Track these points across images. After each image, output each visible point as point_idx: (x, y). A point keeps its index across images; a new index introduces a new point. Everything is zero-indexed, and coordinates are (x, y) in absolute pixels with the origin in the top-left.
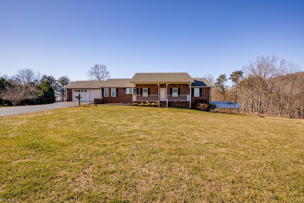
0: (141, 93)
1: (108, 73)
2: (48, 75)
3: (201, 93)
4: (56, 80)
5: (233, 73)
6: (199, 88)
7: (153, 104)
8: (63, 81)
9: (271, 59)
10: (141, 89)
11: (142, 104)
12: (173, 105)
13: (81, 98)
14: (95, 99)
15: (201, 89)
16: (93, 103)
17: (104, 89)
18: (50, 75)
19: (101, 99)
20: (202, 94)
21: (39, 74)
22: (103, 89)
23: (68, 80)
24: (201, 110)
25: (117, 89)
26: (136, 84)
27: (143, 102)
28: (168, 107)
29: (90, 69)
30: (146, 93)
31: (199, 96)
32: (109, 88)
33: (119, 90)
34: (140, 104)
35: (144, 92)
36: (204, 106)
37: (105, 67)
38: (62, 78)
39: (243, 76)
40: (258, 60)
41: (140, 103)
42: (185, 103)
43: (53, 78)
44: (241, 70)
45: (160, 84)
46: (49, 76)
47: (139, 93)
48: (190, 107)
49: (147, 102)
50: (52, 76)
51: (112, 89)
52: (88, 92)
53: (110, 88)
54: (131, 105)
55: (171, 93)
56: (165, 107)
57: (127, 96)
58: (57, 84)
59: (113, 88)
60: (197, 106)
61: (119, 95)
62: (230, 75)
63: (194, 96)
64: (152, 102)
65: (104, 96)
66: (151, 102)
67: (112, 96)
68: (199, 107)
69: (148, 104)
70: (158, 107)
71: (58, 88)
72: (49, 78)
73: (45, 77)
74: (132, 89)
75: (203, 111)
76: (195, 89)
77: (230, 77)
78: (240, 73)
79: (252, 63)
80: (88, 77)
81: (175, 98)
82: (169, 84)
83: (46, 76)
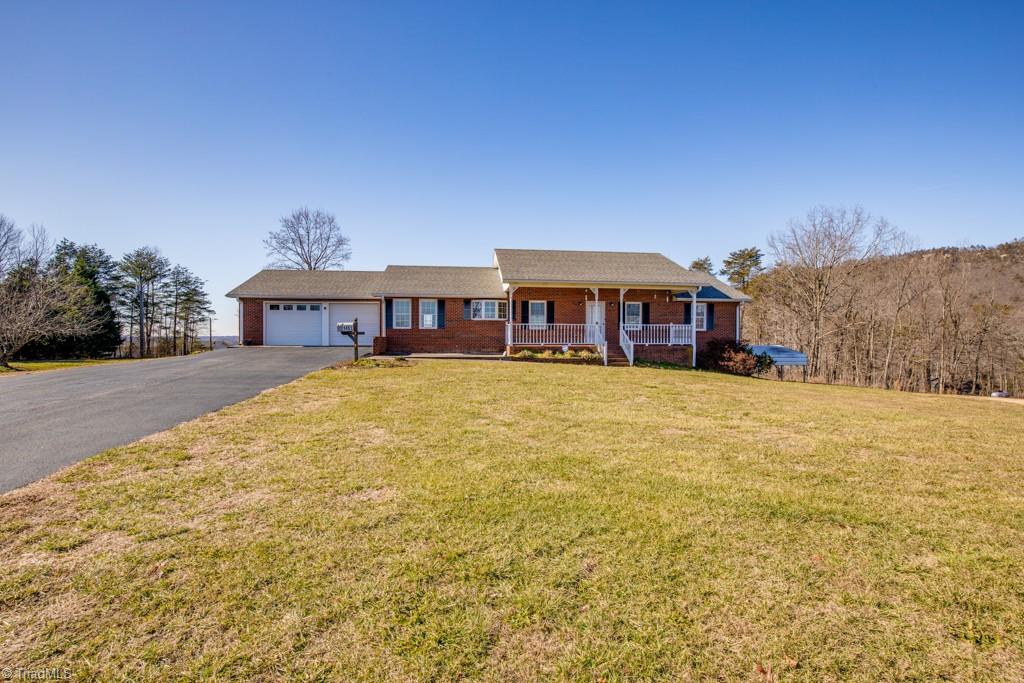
0: (525, 319)
1: (341, 242)
2: (79, 244)
3: (713, 319)
4: (111, 260)
5: (734, 255)
6: (706, 305)
7: (584, 354)
8: (143, 267)
9: (850, 217)
10: (525, 305)
11: (546, 355)
13: (363, 333)
15: (710, 307)
17: (394, 301)
18: (90, 244)
19: (384, 335)
20: (715, 321)
21: (41, 236)
22: (389, 302)
23: (161, 264)
24: (736, 374)
25: (442, 303)
27: (549, 349)
28: (635, 364)
29: (278, 227)
30: (540, 317)
31: (706, 329)
32: (410, 300)
33: (447, 306)
34: (539, 356)
35: (532, 314)
36: (744, 360)
37: (331, 221)
38: (139, 255)
39: (762, 266)
40: (811, 217)
41: (542, 350)
42: (676, 350)
43: (101, 253)
44: (754, 248)
45: (600, 290)
46: (82, 245)
47: (519, 317)
48: (694, 365)
49: (565, 348)
50: (99, 247)
51: (421, 301)
52: (325, 314)
53: (415, 301)
54: (515, 359)
56: (623, 366)
57: (477, 328)
58: (117, 278)
59: (426, 300)
60: (723, 359)
61: (447, 323)
62: (724, 261)
64: (582, 349)
65: (395, 327)
66: (576, 350)
67: (421, 327)
68: (731, 363)
69: (567, 355)
70: (603, 364)
71: (121, 292)
72: (84, 255)
73: (66, 250)
74: (493, 304)
75: (741, 375)
77: (723, 267)
78: (752, 257)
79: (797, 230)
80: (268, 255)
82: (630, 290)
83: (72, 245)
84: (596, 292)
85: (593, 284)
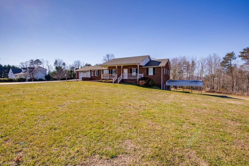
0: (112, 73)
6: (153, 68)
7: (110, 81)
10: (112, 70)
11: (104, 81)
12: (126, 81)
14: (82, 78)
15: (154, 69)
16: (82, 80)
17: (92, 71)
19: (90, 77)
20: (155, 72)
25: (98, 71)
26: (109, 67)
27: (105, 79)
30: (115, 73)
31: (153, 75)
32: (94, 71)
36: (142, 83)
42: (134, 80)
47: (111, 73)
49: (107, 79)
52: (86, 73)
54: (98, 82)
55: (131, 73)
59: (96, 70)
61: (99, 75)
62: (240, 52)
63: (148, 75)
64: (110, 79)
65: (92, 76)
67: (96, 76)
69: (108, 81)
70: (113, 83)
76: (149, 69)
81: (134, 76)
82: (123, 66)
84: (117, 67)
85: (116, 65)
